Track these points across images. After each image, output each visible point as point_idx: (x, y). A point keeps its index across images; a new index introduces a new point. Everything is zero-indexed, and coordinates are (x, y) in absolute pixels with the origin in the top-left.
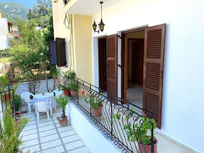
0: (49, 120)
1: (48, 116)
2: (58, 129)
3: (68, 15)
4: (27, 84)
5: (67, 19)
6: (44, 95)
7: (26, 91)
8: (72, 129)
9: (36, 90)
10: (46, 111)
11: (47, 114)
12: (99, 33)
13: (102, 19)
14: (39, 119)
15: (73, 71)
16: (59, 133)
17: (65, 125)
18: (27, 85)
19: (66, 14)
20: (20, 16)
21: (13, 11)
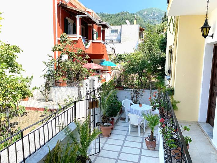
0: (139, 136)
1: (139, 131)
2: (143, 150)
3: (173, 18)
4: (130, 91)
5: (173, 22)
6: (141, 107)
7: (128, 98)
8: (157, 158)
9: (138, 99)
10: (137, 125)
11: (138, 129)
12: (212, 38)
13: (207, 20)
14: (130, 131)
15: (172, 87)
16: (141, 155)
17: (152, 149)
18: (130, 93)
19: (172, 16)
20: (156, 20)
21: (151, 16)
